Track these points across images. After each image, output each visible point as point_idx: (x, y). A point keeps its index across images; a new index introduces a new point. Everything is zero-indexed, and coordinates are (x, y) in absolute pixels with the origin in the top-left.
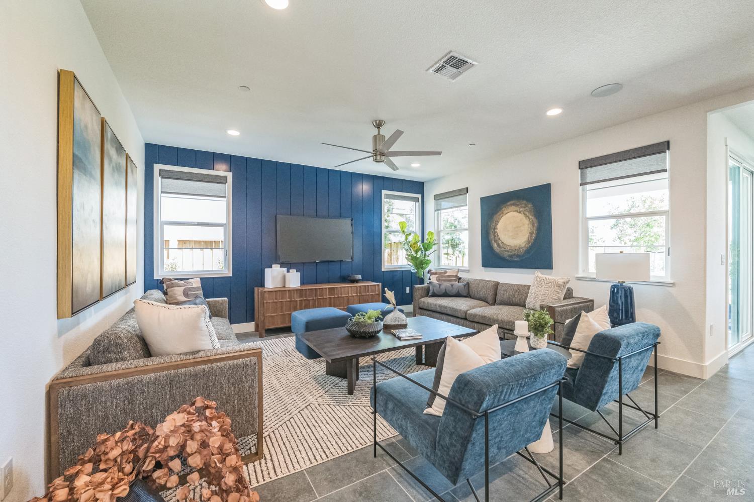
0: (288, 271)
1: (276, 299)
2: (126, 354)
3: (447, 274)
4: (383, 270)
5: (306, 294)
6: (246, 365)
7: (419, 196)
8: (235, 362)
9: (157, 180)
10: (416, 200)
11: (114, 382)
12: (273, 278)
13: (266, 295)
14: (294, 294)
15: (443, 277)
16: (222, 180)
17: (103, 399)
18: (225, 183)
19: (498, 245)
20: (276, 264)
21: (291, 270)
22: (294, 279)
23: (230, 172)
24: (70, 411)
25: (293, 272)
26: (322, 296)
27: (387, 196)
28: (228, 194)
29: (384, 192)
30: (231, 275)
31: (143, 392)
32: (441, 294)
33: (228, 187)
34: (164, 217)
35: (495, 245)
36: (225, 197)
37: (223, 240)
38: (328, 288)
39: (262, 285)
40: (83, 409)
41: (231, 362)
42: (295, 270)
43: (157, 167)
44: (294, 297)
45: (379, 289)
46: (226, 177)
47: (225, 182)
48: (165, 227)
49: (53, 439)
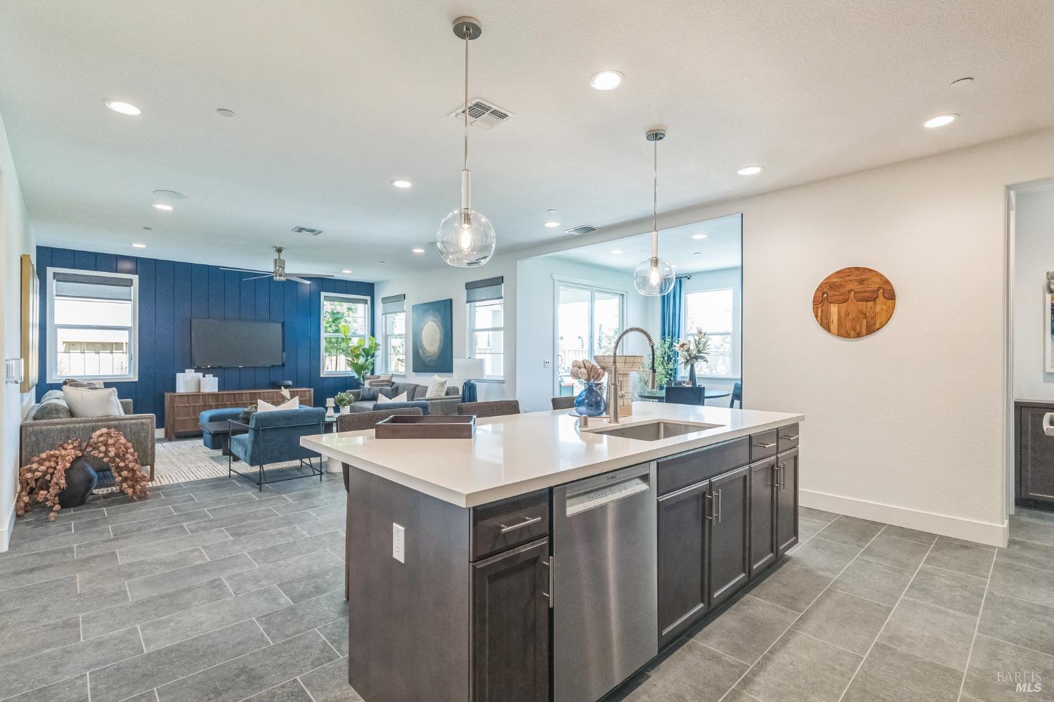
0: (204, 376)
1: (188, 403)
2: (61, 415)
3: (380, 379)
4: (322, 376)
5: (223, 398)
6: (142, 423)
7: (368, 298)
8: (135, 421)
9: (52, 284)
10: (365, 302)
11: (58, 427)
12: (186, 383)
13: (177, 399)
14: (208, 399)
15: (375, 382)
16: (129, 283)
17: (52, 435)
18: (130, 286)
19: (423, 351)
20: (191, 368)
21: (206, 375)
22: (210, 384)
23: (136, 274)
24: (34, 439)
25: (210, 377)
26: (242, 400)
27: (327, 298)
28: (134, 298)
29: (323, 294)
30: (136, 380)
31: (75, 433)
32: (369, 398)
33: (134, 290)
34: (58, 320)
35: (421, 351)
36: (131, 300)
37: (128, 342)
38: (250, 393)
39: (174, 390)
40: (41, 439)
41: (132, 421)
42: (212, 375)
43: (50, 271)
44: (208, 400)
45: (310, 394)
46: (132, 280)
47: (130, 284)
48: (59, 330)
49: (24, 453)
